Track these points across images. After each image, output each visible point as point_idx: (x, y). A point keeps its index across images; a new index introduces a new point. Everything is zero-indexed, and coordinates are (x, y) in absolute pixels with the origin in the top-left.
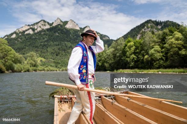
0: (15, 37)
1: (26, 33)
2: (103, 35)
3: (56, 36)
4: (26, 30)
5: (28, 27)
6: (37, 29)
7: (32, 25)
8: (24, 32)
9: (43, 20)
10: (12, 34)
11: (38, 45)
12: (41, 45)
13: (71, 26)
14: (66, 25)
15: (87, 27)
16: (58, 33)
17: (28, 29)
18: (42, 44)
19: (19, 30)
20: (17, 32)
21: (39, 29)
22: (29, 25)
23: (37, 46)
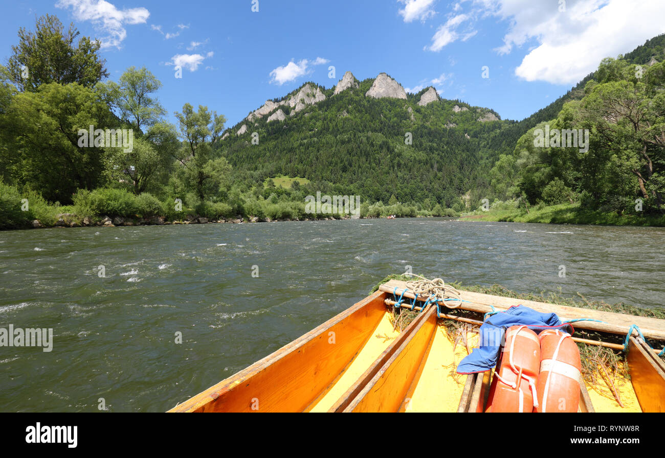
0: (246, 132)
1: (270, 119)
2: (479, 111)
3: (342, 119)
4: (271, 114)
5: (275, 106)
6: (294, 108)
7: (283, 99)
8: (265, 117)
9: (309, 83)
10: (238, 126)
11: (295, 145)
12: (301, 145)
13: (384, 92)
14: (368, 90)
15: (427, 89)
16: (348, 112)
17: (275, 111)
18: (305, 141)
19: (254, 116)
20: (250, 120)
21: (299, 108)
22: (276, 101)
23: (292, 149)
